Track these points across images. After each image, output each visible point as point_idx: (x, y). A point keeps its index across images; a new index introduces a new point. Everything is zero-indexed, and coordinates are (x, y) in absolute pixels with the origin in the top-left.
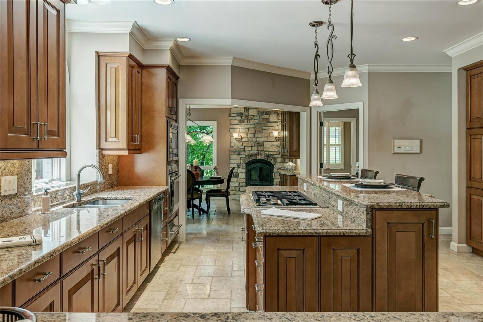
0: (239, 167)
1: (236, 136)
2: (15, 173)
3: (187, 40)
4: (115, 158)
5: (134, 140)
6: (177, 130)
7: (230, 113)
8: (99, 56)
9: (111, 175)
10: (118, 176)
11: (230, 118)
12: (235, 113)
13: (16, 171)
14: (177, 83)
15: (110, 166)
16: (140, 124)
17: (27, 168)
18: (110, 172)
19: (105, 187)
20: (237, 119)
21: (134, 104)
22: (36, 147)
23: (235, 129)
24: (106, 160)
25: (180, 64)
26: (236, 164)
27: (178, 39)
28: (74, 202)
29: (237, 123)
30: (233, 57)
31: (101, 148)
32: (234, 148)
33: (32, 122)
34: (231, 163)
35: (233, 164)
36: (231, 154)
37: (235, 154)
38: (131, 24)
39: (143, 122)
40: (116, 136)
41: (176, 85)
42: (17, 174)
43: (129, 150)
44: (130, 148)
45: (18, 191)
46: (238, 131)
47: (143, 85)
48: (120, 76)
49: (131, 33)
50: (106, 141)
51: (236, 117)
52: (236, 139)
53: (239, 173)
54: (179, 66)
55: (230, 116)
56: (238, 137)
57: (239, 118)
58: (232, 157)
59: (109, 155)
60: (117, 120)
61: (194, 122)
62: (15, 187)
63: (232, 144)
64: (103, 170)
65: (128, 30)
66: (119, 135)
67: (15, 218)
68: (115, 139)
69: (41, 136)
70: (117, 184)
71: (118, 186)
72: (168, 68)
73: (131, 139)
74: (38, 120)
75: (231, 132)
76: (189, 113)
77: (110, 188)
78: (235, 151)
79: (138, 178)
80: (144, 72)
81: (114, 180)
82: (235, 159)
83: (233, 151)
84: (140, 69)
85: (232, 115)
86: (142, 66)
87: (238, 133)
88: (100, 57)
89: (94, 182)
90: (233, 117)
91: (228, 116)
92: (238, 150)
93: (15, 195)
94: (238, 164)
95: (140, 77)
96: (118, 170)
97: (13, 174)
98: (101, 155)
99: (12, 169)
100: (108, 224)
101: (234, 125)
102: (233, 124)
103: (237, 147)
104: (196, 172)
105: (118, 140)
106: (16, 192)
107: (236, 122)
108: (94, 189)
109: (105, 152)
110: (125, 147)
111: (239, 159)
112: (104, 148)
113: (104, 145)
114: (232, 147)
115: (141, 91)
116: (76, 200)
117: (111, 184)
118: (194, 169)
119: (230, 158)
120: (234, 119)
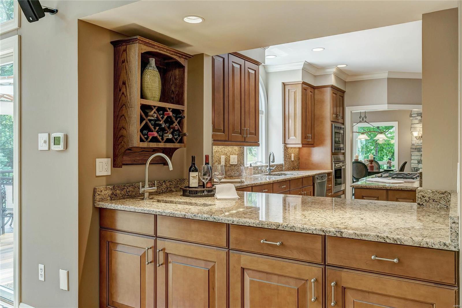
0: (419, 163)
1: (415, 134)
2: (236, 154)
3: (345, 66)
4: (296, 150)
5: (307, 138)
6: (344, 131)
7: (411, 113)
8: (284, 85)
9: (293, 161)
10: (299, 163)
11: (411, 118)
12: (416, 114)
13: (237, 153)
14: (344, 96)
15: (293, 155)
16: (312, 127)
17: (242, 152)
18: (293, 159)
19: (288, 168)
20: (417, 119)
21: (307, 114)
22: (244, 140)
23: (416, 128)
24: (290, 151)
25: (346, 81)
26: (417, 160)
27: (338, 66)
28: (267, 174)
29: (417, 123)
30: (388, 72)
31: (286, 143)
32: (414, 145)
33: (242, 129)
34: (412, 159)
35: (414, 160)
36: (412, 151)
37: (416, 151)
38: (303, 63)
39: (315, 125)
40: (295, 135)
41: (343, 97)
42: (237, 155)
43: (302, 144)
44: (303, 143)
45: (237, 163)
46: (419, 130)
47: (315, 100)
48: (297, 97)
49: (304, 68)
50: (289, 139)
51: (417, 117)
52: (416, 137)
53: (419, 168)
54: (345, 83)
55: (411, 116)
56: (418, 135)
57: (419, 118)
58: (413, 154)
59: (292, 148)
60: (295, 125)
61: (370, 123)
62: (236, 161)
63: (414, 142)
64: (287, 157)
65: (301, 67)
66: (296, 134)
67: (236, 176)
68: (294, 137)
69: (246, 135)
70: (298, 168)
71: (299, 169)
72: (333, 87)
73: (304, 137)
74: (245, 127)
75: (412, 131)
76: (365, 116)
77: (292, 169)
78: (416, 149)
79: (312, 164)
80: (316, 91)
81: (295, 165)
82: (416, 156)
83: (413, 149)
84: (313, 89)
85: (413, 116)
86: (314, 88)
87: (418, 132)
88: (286, 86)
89: (281, 164)
90: (414, 117)
91: (409, 116)
92: (418, 147)
93: (236, 165)
94: (419, 161)
95: (313, 95)
96: (299, 158)
97: (235, 154)
98: (285, 148)
99: (235, 152)
100: (278, 181)
101: (415, 125)
102: (414, 123)
103: (418, 144)
104: (372, 165)
105: (296, 137)
106: (236, 163)
107: (417, 121)
108: (281, 169)
109: (288, 146)
110: (300, 142)
111: (420, 155)
112: (287, 143)
113: (287, 141)
114: (413, 145)
115: (314, 104)
116: (268, 173)
117: (293, 167)
118: (370, 163)
119: (411, 154)
120: (415, 119)
